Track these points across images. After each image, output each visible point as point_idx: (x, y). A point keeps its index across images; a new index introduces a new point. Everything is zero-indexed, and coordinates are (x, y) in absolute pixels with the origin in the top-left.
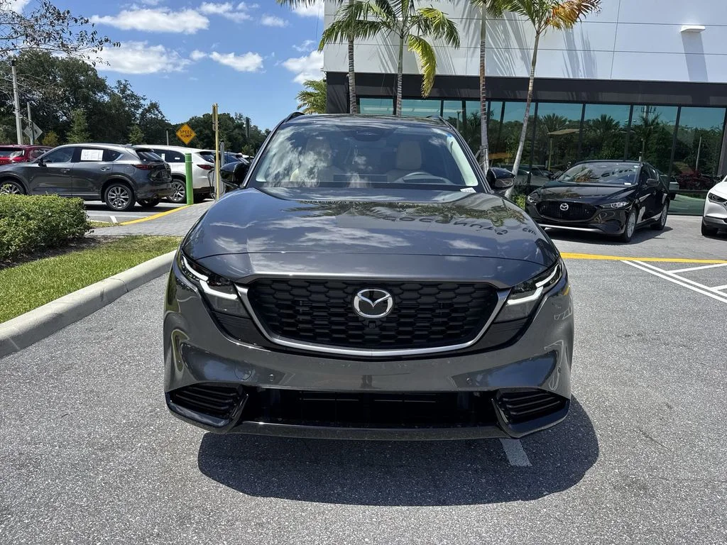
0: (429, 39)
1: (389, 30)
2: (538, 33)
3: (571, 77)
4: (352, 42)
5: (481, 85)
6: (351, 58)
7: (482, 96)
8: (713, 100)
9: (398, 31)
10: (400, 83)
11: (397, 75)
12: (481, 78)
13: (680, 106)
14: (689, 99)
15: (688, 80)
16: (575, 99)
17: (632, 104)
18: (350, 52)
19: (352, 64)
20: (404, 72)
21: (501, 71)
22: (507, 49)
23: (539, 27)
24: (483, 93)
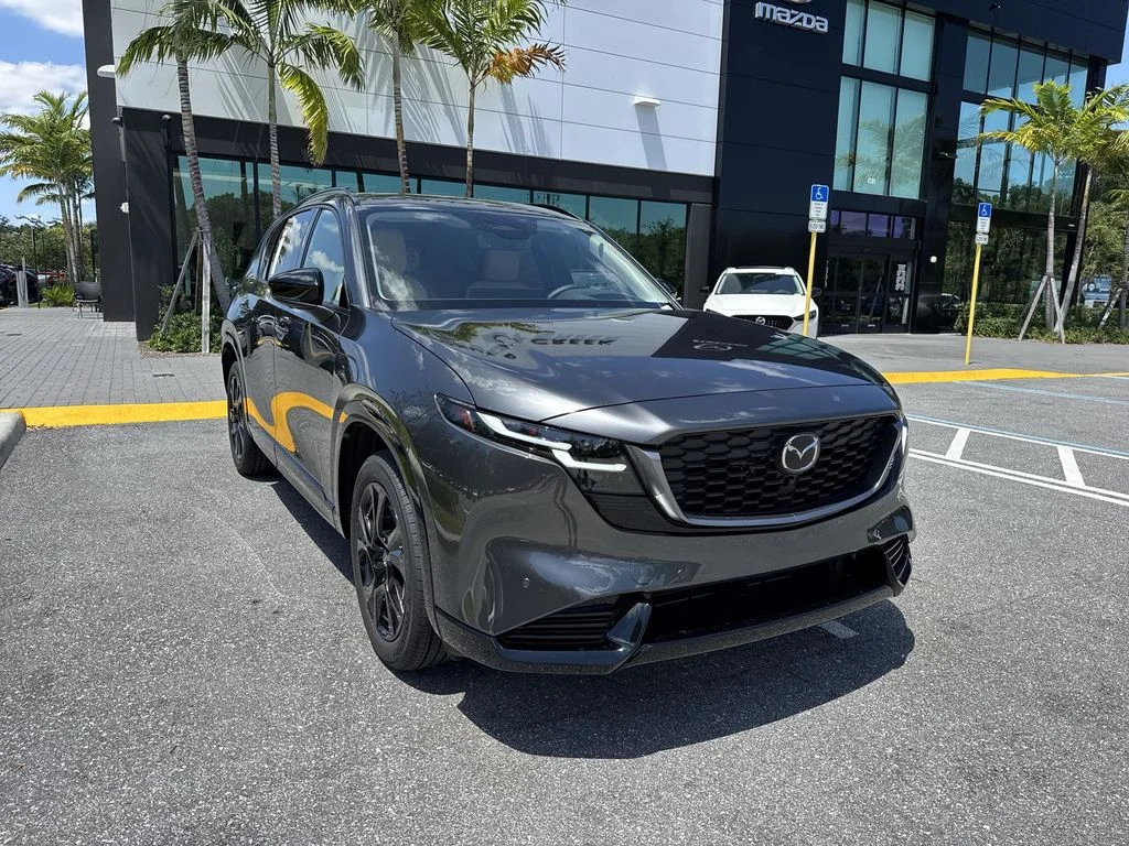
0: (315, 74)
1: (250, 52)
2: (473, 86)
3: (514, 152)
4: (185, 62)
5: (400, 153)
6: (184, 88)
7: (403, 169)
8: (673, 194)
9: (262, 53)
10: (274, 139)
11: (267, 126)
12: (400, 143)
13: (640, 199)
14: (647, 191)
15: (646, 167)
16: (521, 183)
17: (588, 195)
18: (181, 79)
19: (186, 100)
20: (279, 123)
21: (419, 135)
22: (425, 102)
23: (474, 77)
24: (404, 165)
